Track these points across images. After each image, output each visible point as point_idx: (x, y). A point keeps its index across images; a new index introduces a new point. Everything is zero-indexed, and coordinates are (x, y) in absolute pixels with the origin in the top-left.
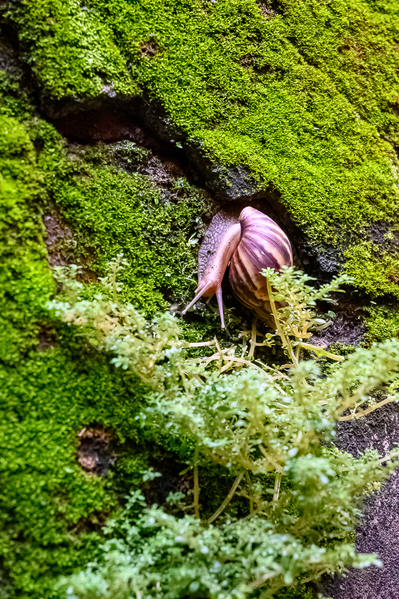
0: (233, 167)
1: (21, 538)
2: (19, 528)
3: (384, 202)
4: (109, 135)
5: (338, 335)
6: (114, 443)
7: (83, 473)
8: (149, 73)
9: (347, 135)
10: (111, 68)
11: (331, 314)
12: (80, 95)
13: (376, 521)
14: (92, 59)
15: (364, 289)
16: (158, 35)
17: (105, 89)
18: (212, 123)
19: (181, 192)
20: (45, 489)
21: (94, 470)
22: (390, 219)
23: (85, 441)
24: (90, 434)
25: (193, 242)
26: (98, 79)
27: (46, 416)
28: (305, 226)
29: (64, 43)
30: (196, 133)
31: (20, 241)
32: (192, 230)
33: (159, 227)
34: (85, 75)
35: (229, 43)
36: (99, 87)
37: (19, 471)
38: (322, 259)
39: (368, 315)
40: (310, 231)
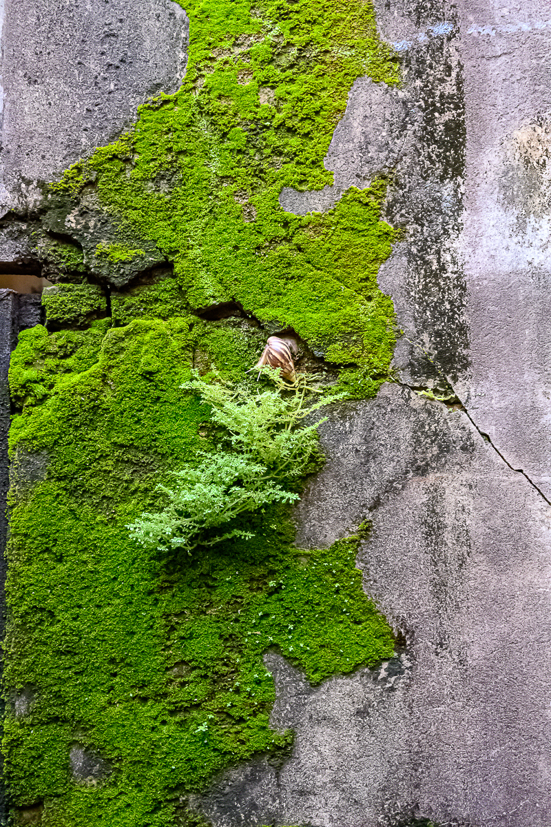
0: (271, 322)
1: (176, 458)
2: (175, 455)
3: (352, 324)
4: (226, 315)
5: (329, 381)
6: (214, 427)
7: (200, 438)
8: (234, 292)
9: (336, 297)
10: (216, 294)
11: (324, 373)
12: (205, 306)
13: (339, 455)
14: (209, 292)
15: (335, 363)
16: (238, 277)
17: (214, 302)
18: (263, 306)
19: (253, 334)
20: (185, 443)
21: (205, 437)
22: (355, 331)
23: (202, 427)
24: (204, 425)
25: (258, 351)
26: (212, 299)
27: (186, 419)
28: (307, 340)
29: (198, 289)
30: (255, 311)
31: (179, 362)
32: (258, 347)
33: (242, 348)
34: (206, 298)
35: (273, 271)
36: (212, 302)
37: (175, 438)
38: (315, 353)
39: (340, 372)
40: (309, 342)
